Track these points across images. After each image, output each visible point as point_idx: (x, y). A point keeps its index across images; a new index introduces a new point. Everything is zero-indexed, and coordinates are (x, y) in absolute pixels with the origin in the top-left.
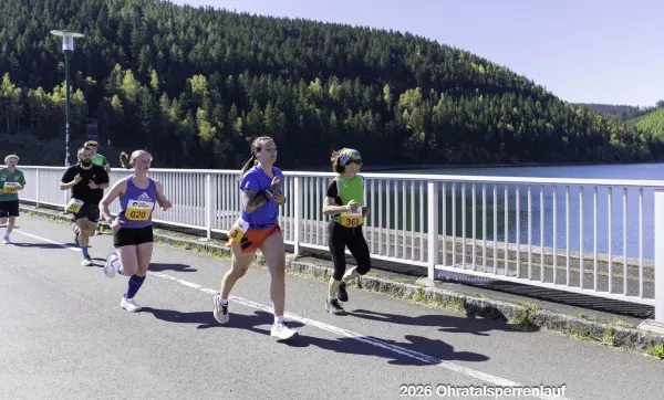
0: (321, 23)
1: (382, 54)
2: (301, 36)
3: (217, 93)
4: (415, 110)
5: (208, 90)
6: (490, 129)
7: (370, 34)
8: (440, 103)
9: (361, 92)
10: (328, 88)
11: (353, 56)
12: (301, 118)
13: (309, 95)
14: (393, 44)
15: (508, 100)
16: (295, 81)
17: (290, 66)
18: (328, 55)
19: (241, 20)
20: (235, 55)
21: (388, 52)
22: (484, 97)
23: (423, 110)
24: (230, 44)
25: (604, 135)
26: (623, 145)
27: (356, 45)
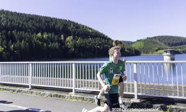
0: (41, 16)
1: (61, 26)
2: (35, 20)
3: (4, 37)
4: (71, 42)
5: (1, 36)
6: (93, 47)
7: (57, 20)
8: (78, 40)
9: (54, 37)
10: (43, 36)
11: (51, 25)
12: (34, 45)
13: (37, 38)
14: (64, 23)
15: (98, 39)
16: (33, 33)
17: (31, 28)
18: (43, 26)
19: (14, 14)
20: (11, 25)
21: (63, 25)
22: (91, 39)
23: (74, 42)
24: (9, 21)
25: (123, 49)
26: (128, 51)
27: (53, 23)
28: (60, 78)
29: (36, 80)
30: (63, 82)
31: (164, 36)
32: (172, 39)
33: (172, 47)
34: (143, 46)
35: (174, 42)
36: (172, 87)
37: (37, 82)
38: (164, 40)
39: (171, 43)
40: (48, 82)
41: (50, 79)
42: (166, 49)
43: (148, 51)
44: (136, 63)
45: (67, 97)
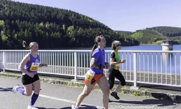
0: (43, 6)
1: (62, 16)
2: (37, 10)
3: (8, 26)
4: (72, 32)
5: (5, 25)
6: (93, 37)
7: (58, 10)
8: (79, 30)
9: (56, 27)
10: (46, 25)
11: (53, 16)
12: (37, 34)
13: (40, 27)
15: (98, 29)
16: (35, 23)
17: (33, 18)
18: (45, 16)
19: (17, 4)
20: (15, 14)
21: (64, 15)
22: (92, 28)
23: (75, 32)
24: (13, 11)
25: (123, 39)
26: (128, 41)
27: (55, 12)
28: (62, 66)
30: (65, 70)
31: (163, 27)
32: (171, 30)
33: (171, 38)
34: (142, 36)
35: (173, 33)
36: (170, 76)
37: (41, 69)
38: (163, 30)
39: (170, 33)
40: (51, 69)
41: (52, 67)
42: (164, 39)
43: (147, 41)
44: (136, 53)
45: (69, 84)
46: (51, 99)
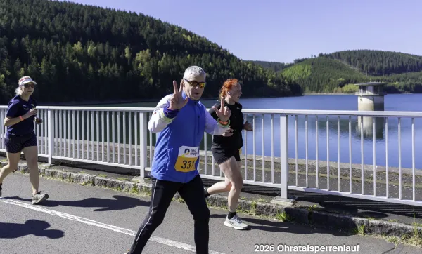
0: (81, 5)
1: (124, 27)
2: (67, 13)
3: (5, 51)
4: (146, 64)
7: (116, 13)
8: (163, 59)
9: (110, 52)
10: (87, 50)
12: (68, 68)
13: (73, 53)
14: (131, 20)
15: (206, 58)
16: (63, 43)
17: (56, 32)
18: (86, 27)
20: (19, 25)
21: (128, 25)
22: (191, 56)
23: (152, 64)
24: (14, 17)
25: (264, 80)
26: (275, 86)
27: (106, 20)
28: (113, 144)
29: (63, 147)
30: (119, 153)
31: (360, 51)
32: (381, 59)
33: (379, 78)
34: (309, 73)
35: (385, 66)
37: (65, 151)
38: (359, 60)
39: (377, 67)
40: (87, 150)
42: (363, 80)
43: (321, 85)
44: (287, 115)
45: (127, 188)
46: (82, 223)
